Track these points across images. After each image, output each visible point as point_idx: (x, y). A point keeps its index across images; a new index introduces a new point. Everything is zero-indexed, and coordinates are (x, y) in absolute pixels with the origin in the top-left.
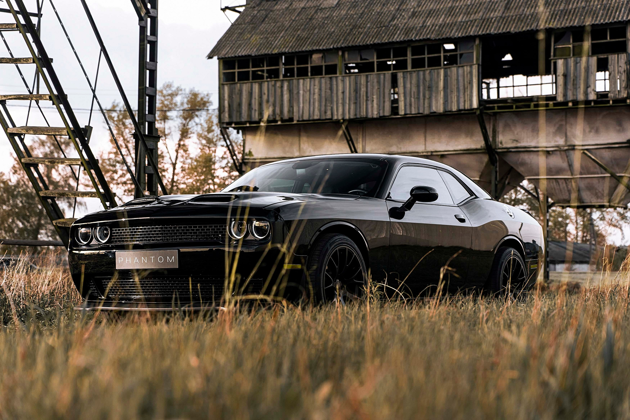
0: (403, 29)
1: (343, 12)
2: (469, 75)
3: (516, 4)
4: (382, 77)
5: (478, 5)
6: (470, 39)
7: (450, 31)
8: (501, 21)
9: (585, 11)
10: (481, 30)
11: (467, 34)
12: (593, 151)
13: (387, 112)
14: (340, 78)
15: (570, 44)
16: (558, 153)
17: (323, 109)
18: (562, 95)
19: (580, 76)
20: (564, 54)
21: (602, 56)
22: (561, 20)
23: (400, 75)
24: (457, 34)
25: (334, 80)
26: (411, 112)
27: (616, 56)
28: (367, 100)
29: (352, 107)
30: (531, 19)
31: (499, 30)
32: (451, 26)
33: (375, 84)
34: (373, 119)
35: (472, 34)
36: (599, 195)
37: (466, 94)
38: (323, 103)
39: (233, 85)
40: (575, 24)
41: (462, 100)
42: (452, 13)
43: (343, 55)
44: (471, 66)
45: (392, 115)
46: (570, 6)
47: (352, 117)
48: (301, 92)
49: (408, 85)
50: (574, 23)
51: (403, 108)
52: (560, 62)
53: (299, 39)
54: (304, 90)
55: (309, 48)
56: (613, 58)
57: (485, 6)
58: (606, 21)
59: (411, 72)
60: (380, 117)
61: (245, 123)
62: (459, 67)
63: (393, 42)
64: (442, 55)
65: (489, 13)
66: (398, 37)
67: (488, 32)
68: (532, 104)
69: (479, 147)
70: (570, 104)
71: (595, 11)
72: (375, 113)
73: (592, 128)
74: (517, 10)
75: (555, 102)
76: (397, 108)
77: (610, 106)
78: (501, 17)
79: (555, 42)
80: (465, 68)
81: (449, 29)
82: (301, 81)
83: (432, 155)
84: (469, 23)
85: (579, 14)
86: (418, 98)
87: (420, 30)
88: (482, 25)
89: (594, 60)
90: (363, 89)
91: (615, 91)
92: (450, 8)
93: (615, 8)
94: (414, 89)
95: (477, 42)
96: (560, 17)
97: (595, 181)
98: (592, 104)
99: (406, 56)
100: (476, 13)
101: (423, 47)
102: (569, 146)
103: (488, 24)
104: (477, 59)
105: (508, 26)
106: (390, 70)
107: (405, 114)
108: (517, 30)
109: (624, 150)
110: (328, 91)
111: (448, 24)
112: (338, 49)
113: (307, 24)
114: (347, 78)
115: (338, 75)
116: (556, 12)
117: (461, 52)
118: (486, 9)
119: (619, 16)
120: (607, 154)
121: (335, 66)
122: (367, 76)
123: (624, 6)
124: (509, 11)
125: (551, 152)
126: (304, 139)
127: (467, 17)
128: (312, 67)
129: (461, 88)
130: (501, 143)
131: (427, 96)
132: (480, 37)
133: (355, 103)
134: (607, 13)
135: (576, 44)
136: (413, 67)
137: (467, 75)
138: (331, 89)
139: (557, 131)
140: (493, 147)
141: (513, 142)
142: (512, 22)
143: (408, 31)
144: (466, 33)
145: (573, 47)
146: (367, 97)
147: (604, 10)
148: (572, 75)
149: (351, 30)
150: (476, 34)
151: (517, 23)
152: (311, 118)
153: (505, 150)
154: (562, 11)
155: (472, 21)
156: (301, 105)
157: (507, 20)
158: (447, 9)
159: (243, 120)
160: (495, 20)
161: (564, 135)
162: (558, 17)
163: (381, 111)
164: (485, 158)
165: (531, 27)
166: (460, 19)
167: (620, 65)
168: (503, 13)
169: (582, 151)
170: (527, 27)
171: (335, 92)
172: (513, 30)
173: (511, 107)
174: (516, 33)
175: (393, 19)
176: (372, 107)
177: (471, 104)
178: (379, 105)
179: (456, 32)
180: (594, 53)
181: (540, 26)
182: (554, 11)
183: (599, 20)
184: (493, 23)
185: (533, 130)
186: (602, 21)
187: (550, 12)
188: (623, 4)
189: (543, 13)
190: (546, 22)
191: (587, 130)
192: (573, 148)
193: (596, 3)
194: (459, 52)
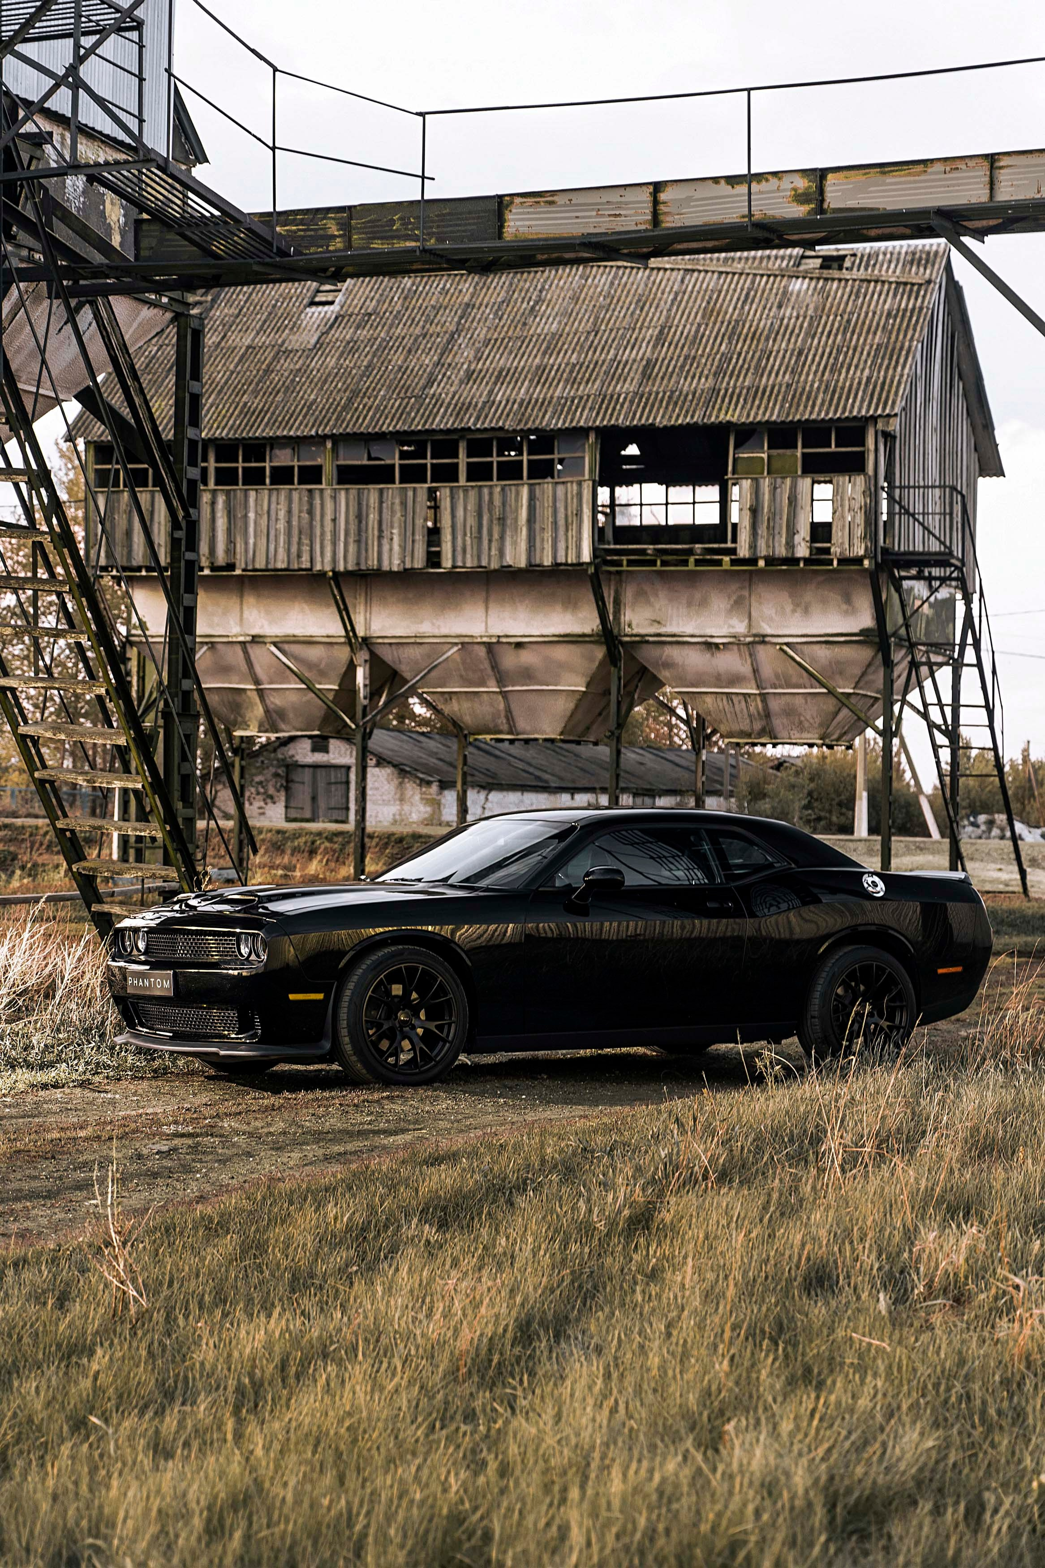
0: (449, 404)
1: (331, 362)
2: (575, 500)
3: (664, 369)
4: (410, 494)
5: (592, 366)
6: (578, 433)
7: (541, 415)
8: (637, 401)
9: (792, 393)
10: (600, 417)
11: (575, 423)
12: (799, 647)
13: (419, 562)
14: (328, 493)
15: (764, 452)
16: (735, 647)
17: (294, 549)
18: (747, 545)
19: (781, 511)
20: (752, 470)
21: (821, 478)
22: (749, 406)
23: (444, 494)
24: (554, 421)
25: (317, 495)
26: (464, 562)
27: (847, 478)
28: (380, 537)
29: (352, 548)
30: (692, 402)
31: (633, 419)
32: (543, 404)
33: (397, 507)
34: (391, 573)
35: (582, 423)
36: (806, 725)
37: (570, 533)
38: (295, 539)
39: (115, 496)
40: (774, 418)
41: (561, 545)
42: (543, 380)
43: (335, 449)
44: (580, 484)
45: (427, 566)
46: (764, 380)
47: (350, 567)
48: (252, 515)
49: (460, 513)
50: (772, 414)
51: (450, 555)
52: (745, 485)
53: (246, 411)
54: (256, 512)
55: (268, 433)
56: (841, 482)
57: (605, 368)
58: (831, 416)
59: (466, 490)
60: (405, 570)
61: (139, 569)
62: (557, 483)
63: (434, 430)
64: (525, 458)
65: (614, 383)
66: (442, 421)
67: (613, 422)
68: (692, 560)
69: (587, 630)
70: (761, 563)
71: (810, 392)
72: (396, 562)
73: (797, 605)
74: (665, 382)
75: (733, 557)
76: (438, 554)
77: (834, 571)
78: (636, 393)
79: (736, 447)
80: (569, 486)
81: (540, 410)
82: (252, 493)
83: (498, 642)
84: (576, 402)
85: (781, 398)
86: (480, 538)
87: (483, 408)
88: (600, 407)
89: (806, 484)
90: (373, 517)
91: (843, 543)
92: (538, 368)
93: (847, 390)
94: (471, 521)
95: (592, 438)
96: (746, 401)
97: (799, 701)
98: (802, 564)
99: (457, 457)
100: (587, 382)
101: (489, 441)
102: (755, 636)
103: (613, 405)
104: (591, 471)
105: (650, 411)
106: (425, 482)
107: (454, 567)
108: (668, 423)
109: (855, 646)
110: (305, 516)
111: (537, 401)
112: (325, 437)
113: (260, 381)
114: (343, 493)
115: (323, 486)
116: (738, 391)
117: (563, 455)
118: (606, 373)
119: (853, 406)
120: (823, 653)
121: (318, 469)
122: (381, 491)
123: (863, 387)
124: (651, 383)
125: (722, 646)
126: (250, 600)
127: (572, 388)
128: (273, 469)
129: (561, 522)
130: (630, 625)
131: (496, 536)
132: (597, 430)
133: (358, 542)
134: (832, 399)
135: (774, 452)
136: (469, 479)
137: (572, 499)
138: (310, 512)
139: (733, 607)
140: (615, 631)
141: (652, 625)
142: (657, 406)
143: (463, 409)
144: (572, 421)
145: (769, 457)
146: (380, 530)
147: (826, 392)
148: (766, 510)
149: (350, 400)
150: (591, 424)
151: (667, 408)
152: (271, 566)
153: (638, 639)
154: (749, 389)
155: (581, 398)
156: (251, 541)
157: (648, 399)
158: (534, 369)
159: (135, 563)
160: (625, 399)
161: (747, 615)
162: (742, 402)
163: (408, 559)
164: (600, 652)
165: (693, 418)
166: (558, 393)
167: (853, 495)
168: (640, 385)
169: (777, 647)
170: (685, 417)
171: (318, 518)
172: (659, 421)
173: (653, 563)
174: (665, 427)
175: (430, 383)
176: (391, 550)
177: (579, 555)
178: (403, 548)
179: (553, 418)
180: (806, 471)
181: (710, 416)
182: (735, 387)
183: (818, 413)
184: (622, 406)
185: (689, 604)
186: (823, 415)
187: (727, 390)
188: (859, 383)
189: (715, 391)
190: (720, 409)
191: (789, 608)
192: (762, 639)
193: (810, 379)
194: (557, 456)
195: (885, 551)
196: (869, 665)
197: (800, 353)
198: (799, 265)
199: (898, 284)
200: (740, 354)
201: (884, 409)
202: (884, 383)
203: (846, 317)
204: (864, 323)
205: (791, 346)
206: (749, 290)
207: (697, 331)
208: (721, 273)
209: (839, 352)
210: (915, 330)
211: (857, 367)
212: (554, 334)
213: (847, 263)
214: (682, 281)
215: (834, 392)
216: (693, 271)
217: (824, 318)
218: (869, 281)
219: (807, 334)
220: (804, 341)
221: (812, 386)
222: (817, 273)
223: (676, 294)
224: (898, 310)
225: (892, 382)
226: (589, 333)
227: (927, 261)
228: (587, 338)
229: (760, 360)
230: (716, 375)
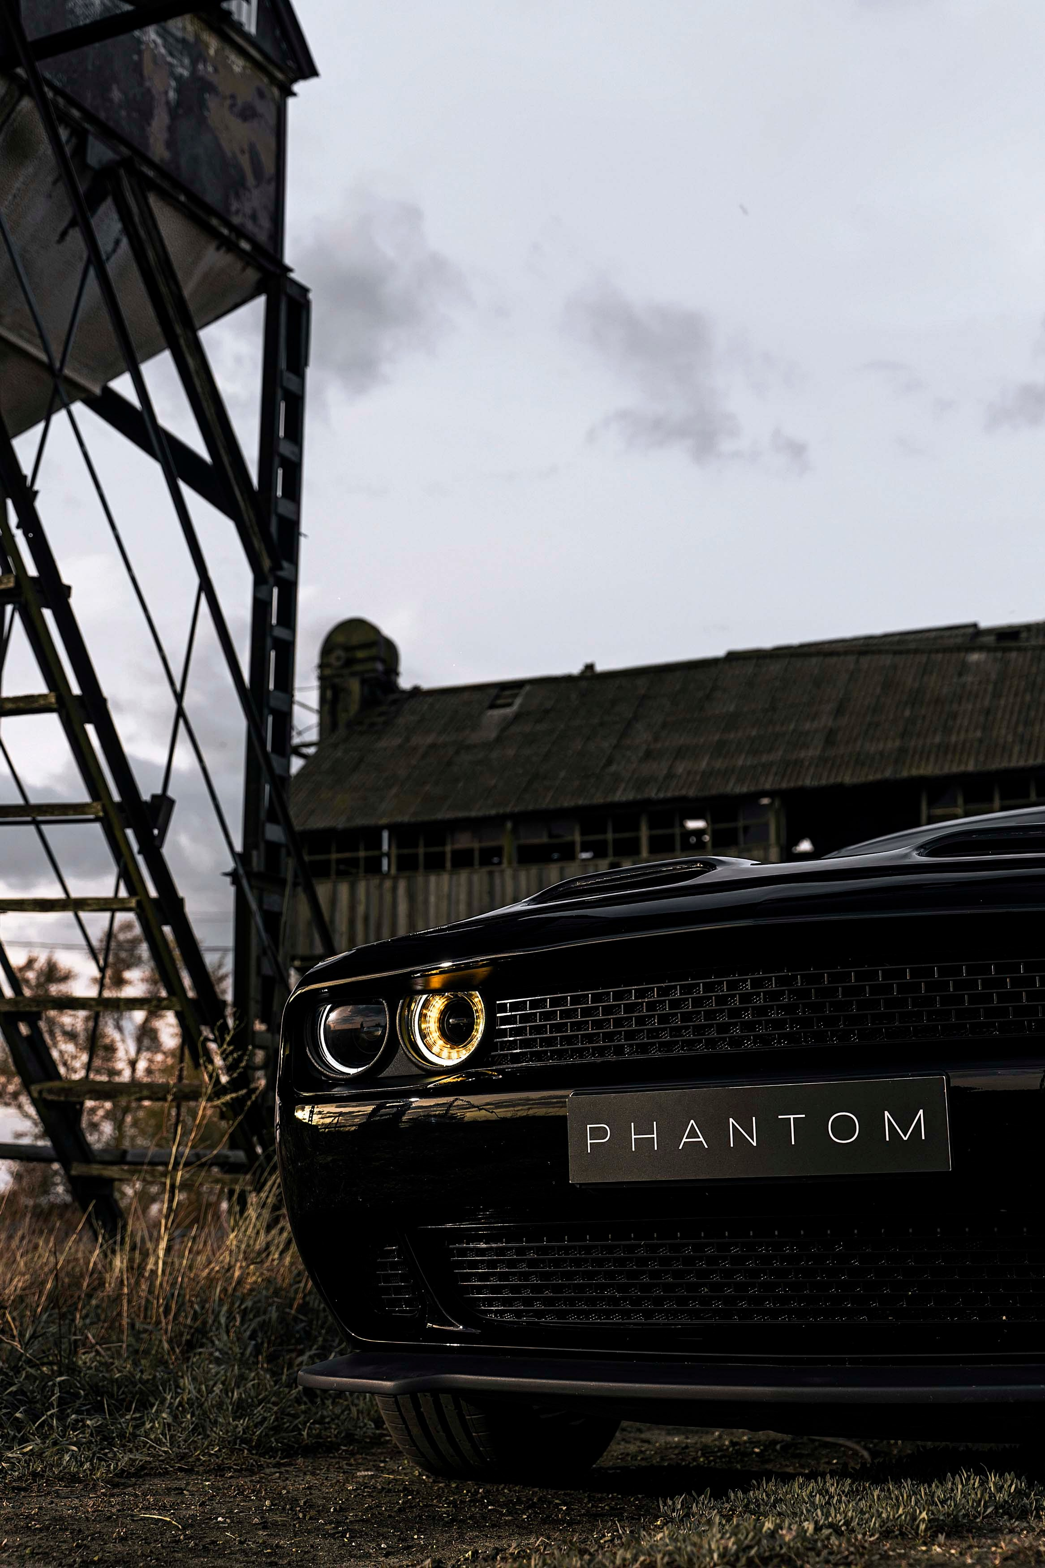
1: (511, 752)
3: (847, 736)
5: (773, 737)
7: (724, 783)
8: (823, 763)
9: (986, 747)
10: (786, 781)
14: (509, 873)
15: (958, 808)
22: (941, 761)
25: (497, 876)
30: (881, 761)
31: (820, 779)
32: (726, 773)
35: (767, 787)
40: (971, 769)
42: (725, 752)
43: (515, 830)
46: (954, 738)
48: (432, 899)
50: (967, 766)
54: (437, 896)
55: (450, 815)
57: (786, 739)
58: (1031, 763)
63: (614, 803)
65: (796, 752)
66: (621, 795)
67: (800, 784)
71: (1005, 746)
74: (851, 746)
78: (821, 758)
79: (930, 805)
80: (755, 852)
81: (723, 778)
82: (433, 879)
84: (760, 770)
85: (974, 752)
87: (665, 781)
88: (785, 773)
92: (719, 742)
95: (777, 803)
96: (937, 756)
99: (639, 830)
100: (770, 750)
103: (797, 769)
104: (778, 836)
106: (607, 857)
108: (856, 781)
110: (486, 896)
111: (720, 770)
112: (505, 817)
113: (441, 773)
114: (523, 873)
115: (504, 867)
116: (928, 749)
117: (747, 824)
118: (790, 742)
121: (499, 850)
122: (562, 868)
124: (835, 749)
127: (754, 758)
128: (454, 852)
132: (783, 792)
134: (1030, 750)
136: (651, 852)
138: (491, 893)
142: (844, 767)
143: (642, 783)
147: (1022, 742)
150: (777, 787)
151: (855, 769)
154: (940, 747)
155: (765, 766)
157: (835, 761)
158: (715, 744)
160: (810, 765)
162: (933, 757)
165: (884, 773)
166: (740, 763)
168: (825, 751)
170: (876, 774)
172: (848, 779)
174: (855, 785)
175: (610, 762)
181: (901, 772)
182: (924, 746)
183: (1017, 761)
184: (808, 769)
186: (1022, 763)
187: (916, 749)
189: (903, 750)
190: (911, 766)
193: (1003, 734)
194: (741, 823)
197: (988, 713)
198: (974, 641)
200: (925, 718)
203: (1031, 680)
205: (979, 706)
206: (928, 663)
207: (878, 703)
208: (896, 653)
209: (1030, 710)
213: (1024, 635)
214: (858, 662)
215: (1031, 743)
216: (868, 653)
217: (1008, 683)
219: (994, 695)
220: (992, 703)
221: (1006, 739)
222: (995, 646)
223: (853, 674)
229: (947, 721)
230: (903, 736)
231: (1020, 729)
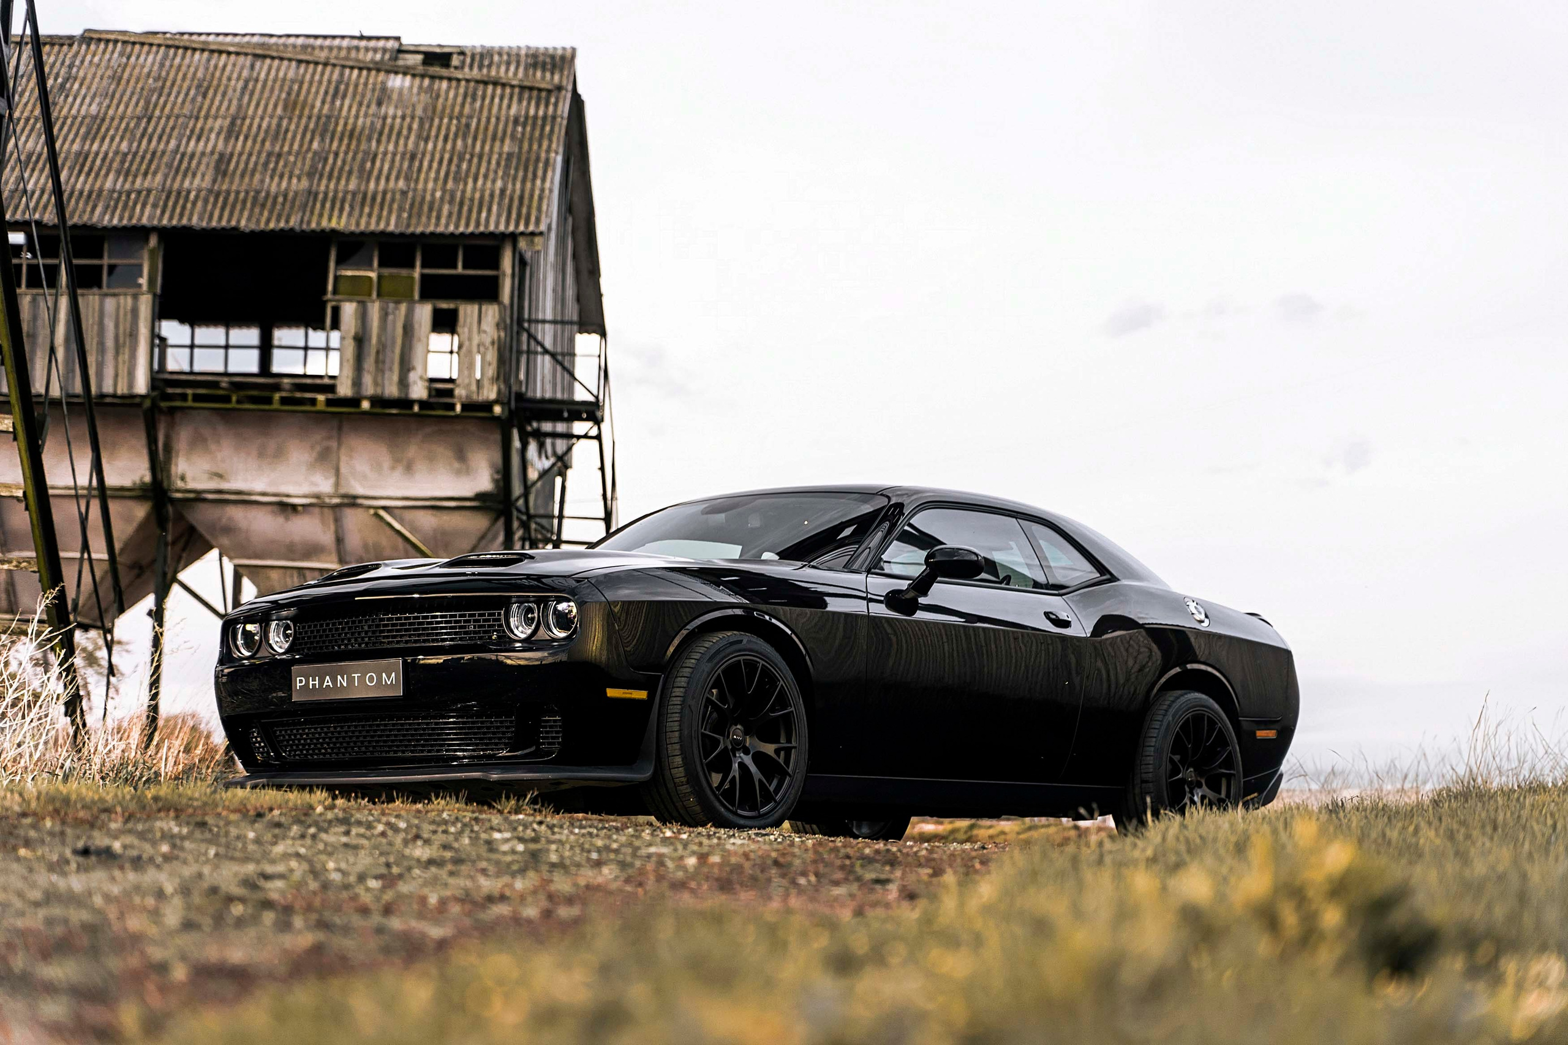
2: (129, 316)
3: (242, 166)
5: (148, 156)
6: (138, 234)
7: (89, 209)
8: (212, 200)
9: (409, 201)
10: (167, 215)
11: (134, 221)
12: (397, 512)
15: (372, 270)
16: (317, 510)
18: (349, 382)
19: (394, 342)
20: (358, 290)
21: (444, 305)
22: (356, 213)
24: (107, 218)
27: (476, 307)
30: (283, 204)
31: (211, 220)
32: (90, 197)
35: (145, 221)
37: (120, 359)
41: (109, 372)
42: (86, 169)
44: (135, 297)
46: (372, 185)
50: (388, 224)
52: (349, 310)
56: (468, 312)
57: (165, 159)
58: (461, 229)
62: (106, 295)
64: (65, 262)
65: (179, 178)
67: (185, 222)
68: (278, 397)
69: (127, 483)
70: (366, 405)
71: (432, 203)
73: (397, 461)
74: (247, 179)
75: (330, 396)
77: (457, 417)
78: (210, 191)
79: (340, 262)
80: (122, 298)
81: (87, 203)
84: (133, 196)
85: (395, 206)
88: (165, 205)
89: (424, 312)
91: (469, 385)
92: (78, 154)
93: (476, 202)
95: (153, 241)
96: (352, 207)
98: (416, 408)
100: (146, 174)
102: (342, 496)
103: (181, 202)
104: (151, 281)
105: (232, 213)
108: (253, 226)
109: (468, 513)
111: (81, 193)
116: (340, 195)
117: (113, 261)
118: (169, 166)
119: (487, 220)
120: (427, 521)
123: (496, 200)
124: (227, 180)
125: (300, 508)
127: (125, 180)
129: (110, 343)
130: (183, 478)
132: (161, 231)
134: (459, 211)
135: (386, 271)
137: (125, 314)
139: (316, 460)
140: (165, 484)
141: (211, 479)
142: (238, 207)
144: (131, 218)
145: (380, 277)
147: (451, 202)
148: (374, 340)
150: (155, 222)
151: (252, 210)
153: (192, 495)
154: (354, 194)
155: (139, 192)
157: (226, 199)
158: (72, 156)
160: (197, 197)
161: (333, 472)
162: (347, 207)
164: (141, 511)
165: (287, 221)
166: (108, 185)
167: (484, 326)
168: (214, 181)
169: (372, 511)
170: (278, 221)
172: (244, 224)
173: (227, 399)
174: (252, 232)
177: (132, 383)
179: (104, 213)
180: (425, 296)
181: (309, 222)
182: (336, 191)
183: (446, 225)
184: (194, 203)
185: (261, 455)
186: (451, 228)
187: (326, 194)
188: (492, 195)
189: (312, 194)
190: (321, 215)
191: (386, 462)
192: (352, 501)
193: (429, 186)
194: (106, 261)
195: (520, 397)
196: (483, 537)
197: (413, 157)
198: (396, 59)
199: (522, 88)
200: (336, 154)
201: (527, 225)
202: (521, 198)
203: (464, 121)
204: (486, 129)
205: (401, 148)
206: (339, 82)
207: (279, 125)
208: (300, 62)
209: (461, 159)
210: (550, 141)
211: (486, 177)
212: (95, 118)
213: (455, 61)
214: (252, 67)
215: (461, 204)
216: (264, 57)
217: (436, 121)
218: (486, 83)
219: (419, 137)
220: (417, 145)
221: (433, 195)
222: (421, 69)
223: (247, 82)
224: (527, 117)
225: (532, 196)
226: (139, 119)
227: (554, 66)
228: (137, 125)
229: (363, 162)
230: (310, 175)
231: (450, 185)
